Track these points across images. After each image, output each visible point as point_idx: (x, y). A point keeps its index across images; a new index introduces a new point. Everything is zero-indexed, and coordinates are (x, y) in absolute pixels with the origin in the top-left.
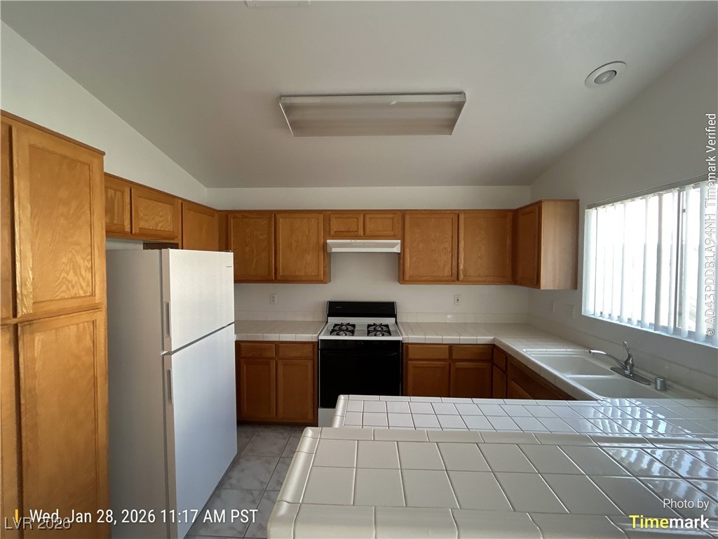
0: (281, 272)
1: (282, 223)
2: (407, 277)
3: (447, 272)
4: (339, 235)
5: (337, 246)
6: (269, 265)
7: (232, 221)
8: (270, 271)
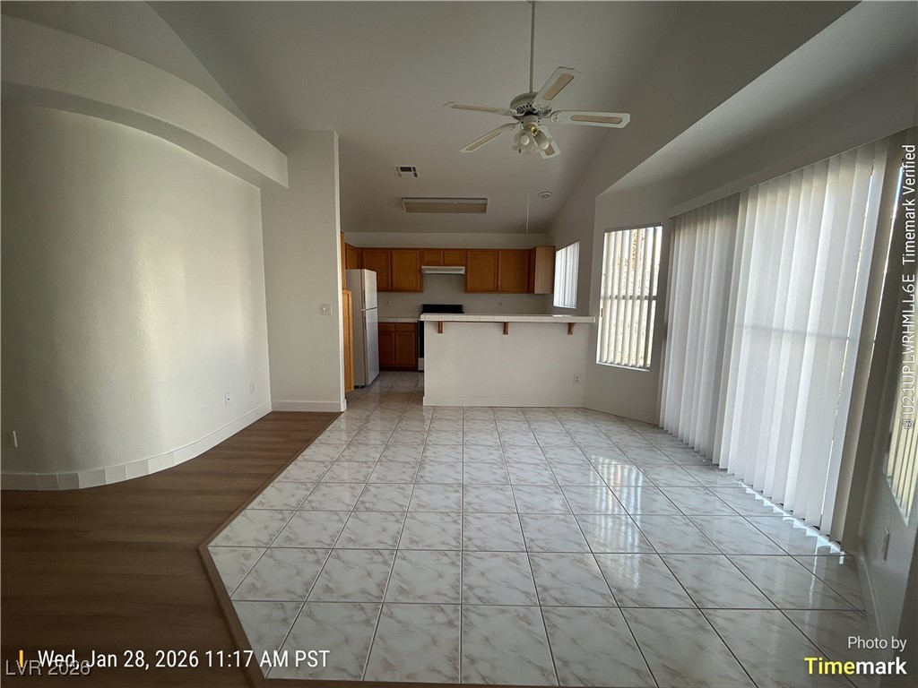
0: (394, 286)
1: (395, 255)
2: (468, 289)
3: (491, 286)
4: (429, 264)
5: (428, 270)
6: (388, 281)
7: (365, 254)
8: (388, 285)
